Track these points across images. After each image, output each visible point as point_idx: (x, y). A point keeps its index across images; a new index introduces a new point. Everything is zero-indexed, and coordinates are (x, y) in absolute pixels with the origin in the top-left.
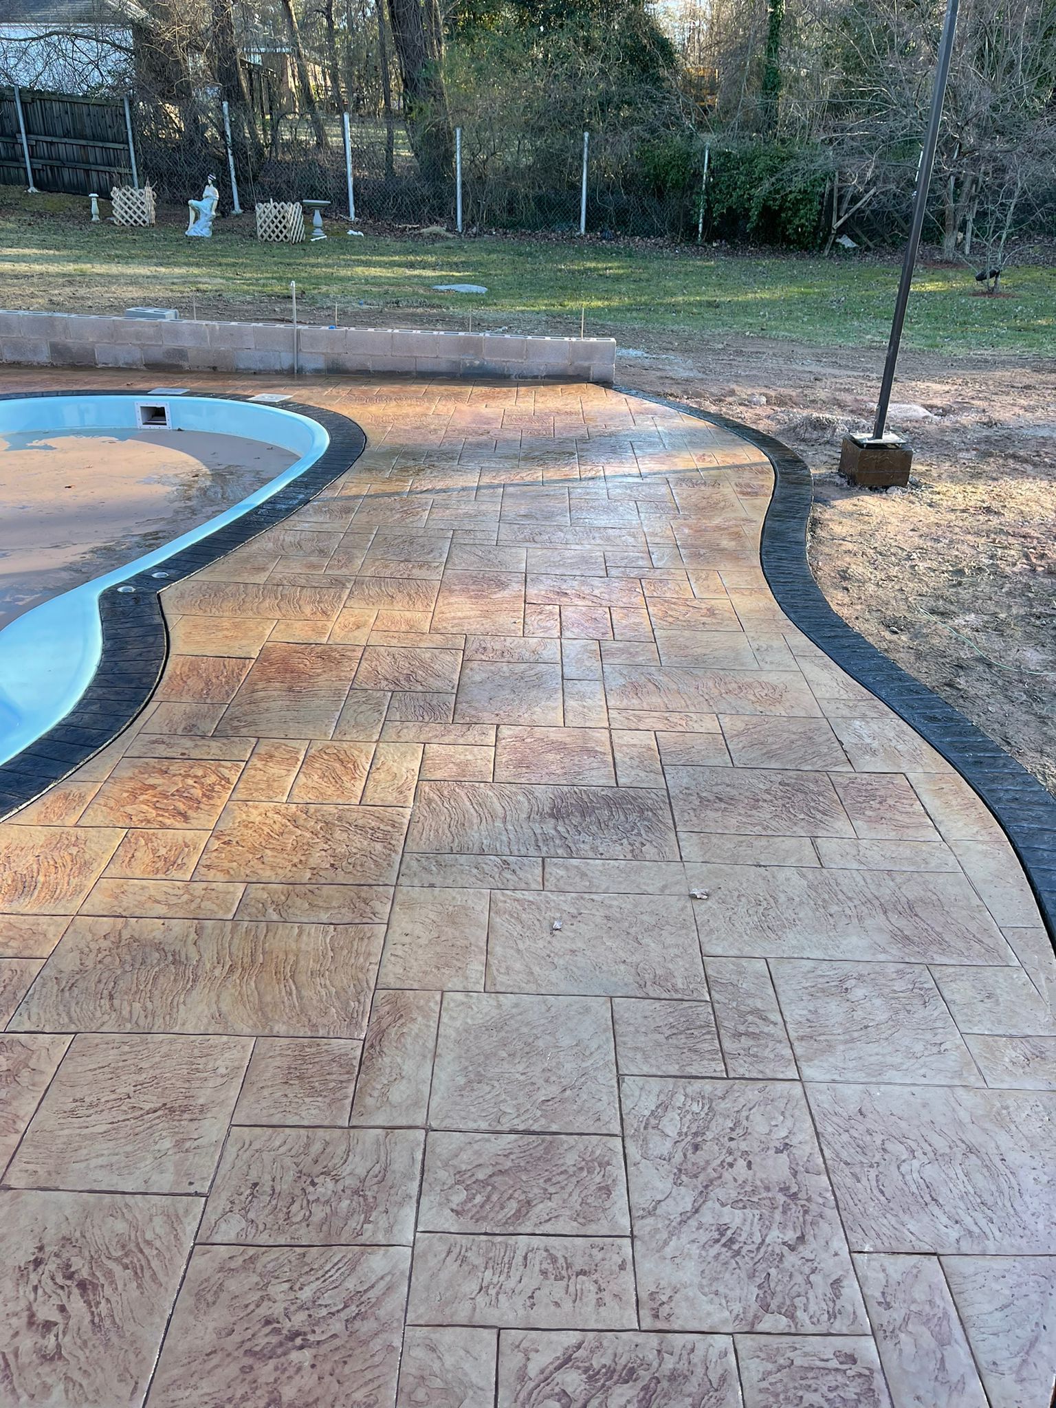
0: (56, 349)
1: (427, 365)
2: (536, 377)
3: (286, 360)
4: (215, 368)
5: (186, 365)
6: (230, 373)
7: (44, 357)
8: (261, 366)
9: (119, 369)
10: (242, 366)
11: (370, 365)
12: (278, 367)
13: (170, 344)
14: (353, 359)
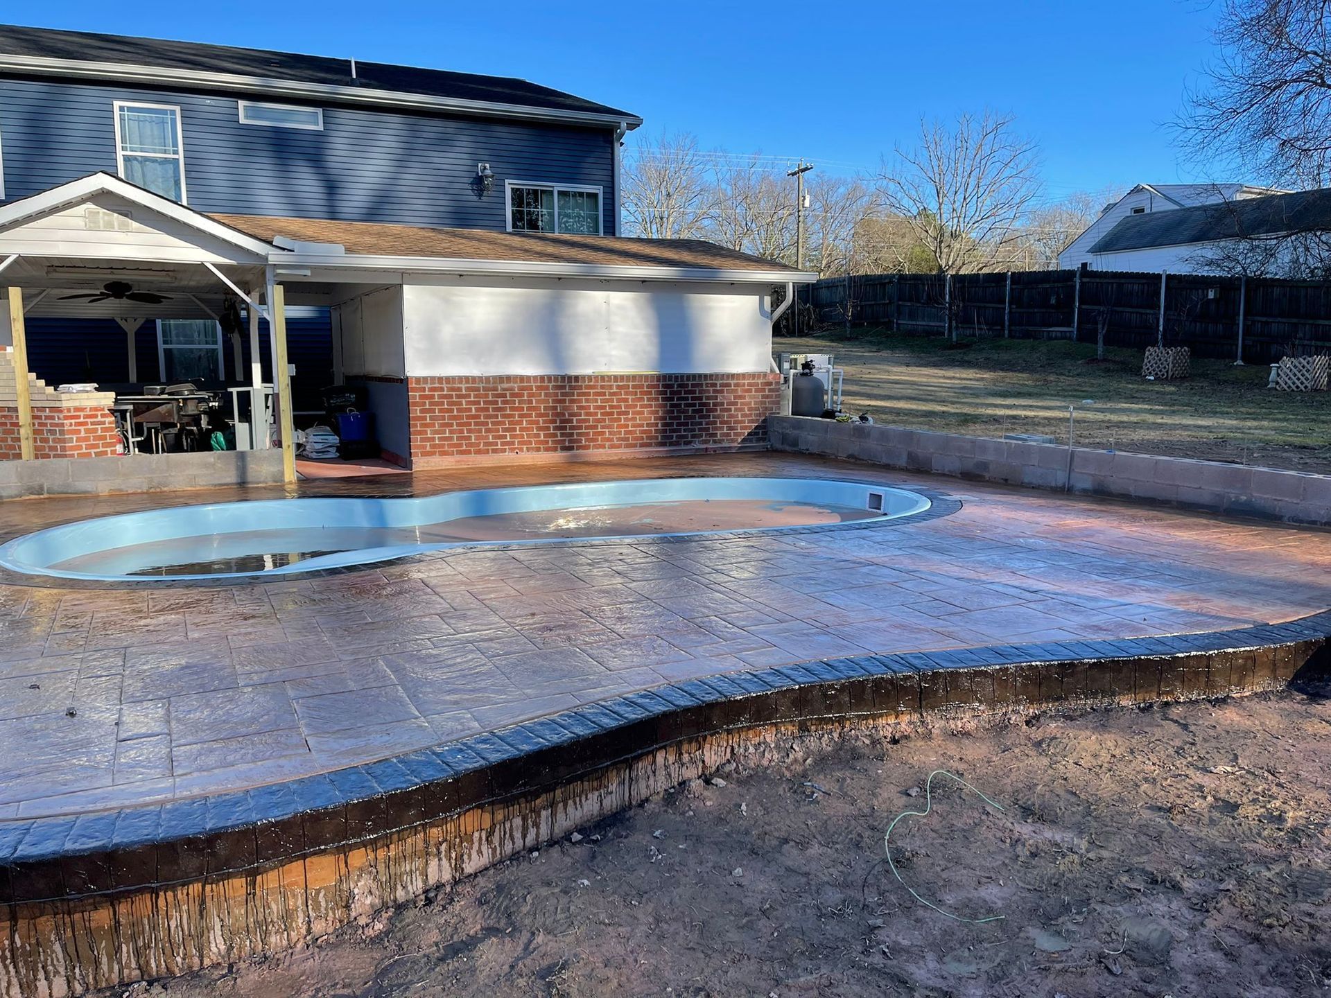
0: (911, 457)
1: (1188, 495)
2: (1314, 522)
3: (1060, 478)
4: (1006, 480)
5: (987, 475)
6: (1017, 486)
7: (903, 462)
8: (1040, 482)
9: (944, 475)
10: (1026, 481)
11: (1132, 490)
12: (1053, 484)
13: (980, 458)
14: (1116, 483)
